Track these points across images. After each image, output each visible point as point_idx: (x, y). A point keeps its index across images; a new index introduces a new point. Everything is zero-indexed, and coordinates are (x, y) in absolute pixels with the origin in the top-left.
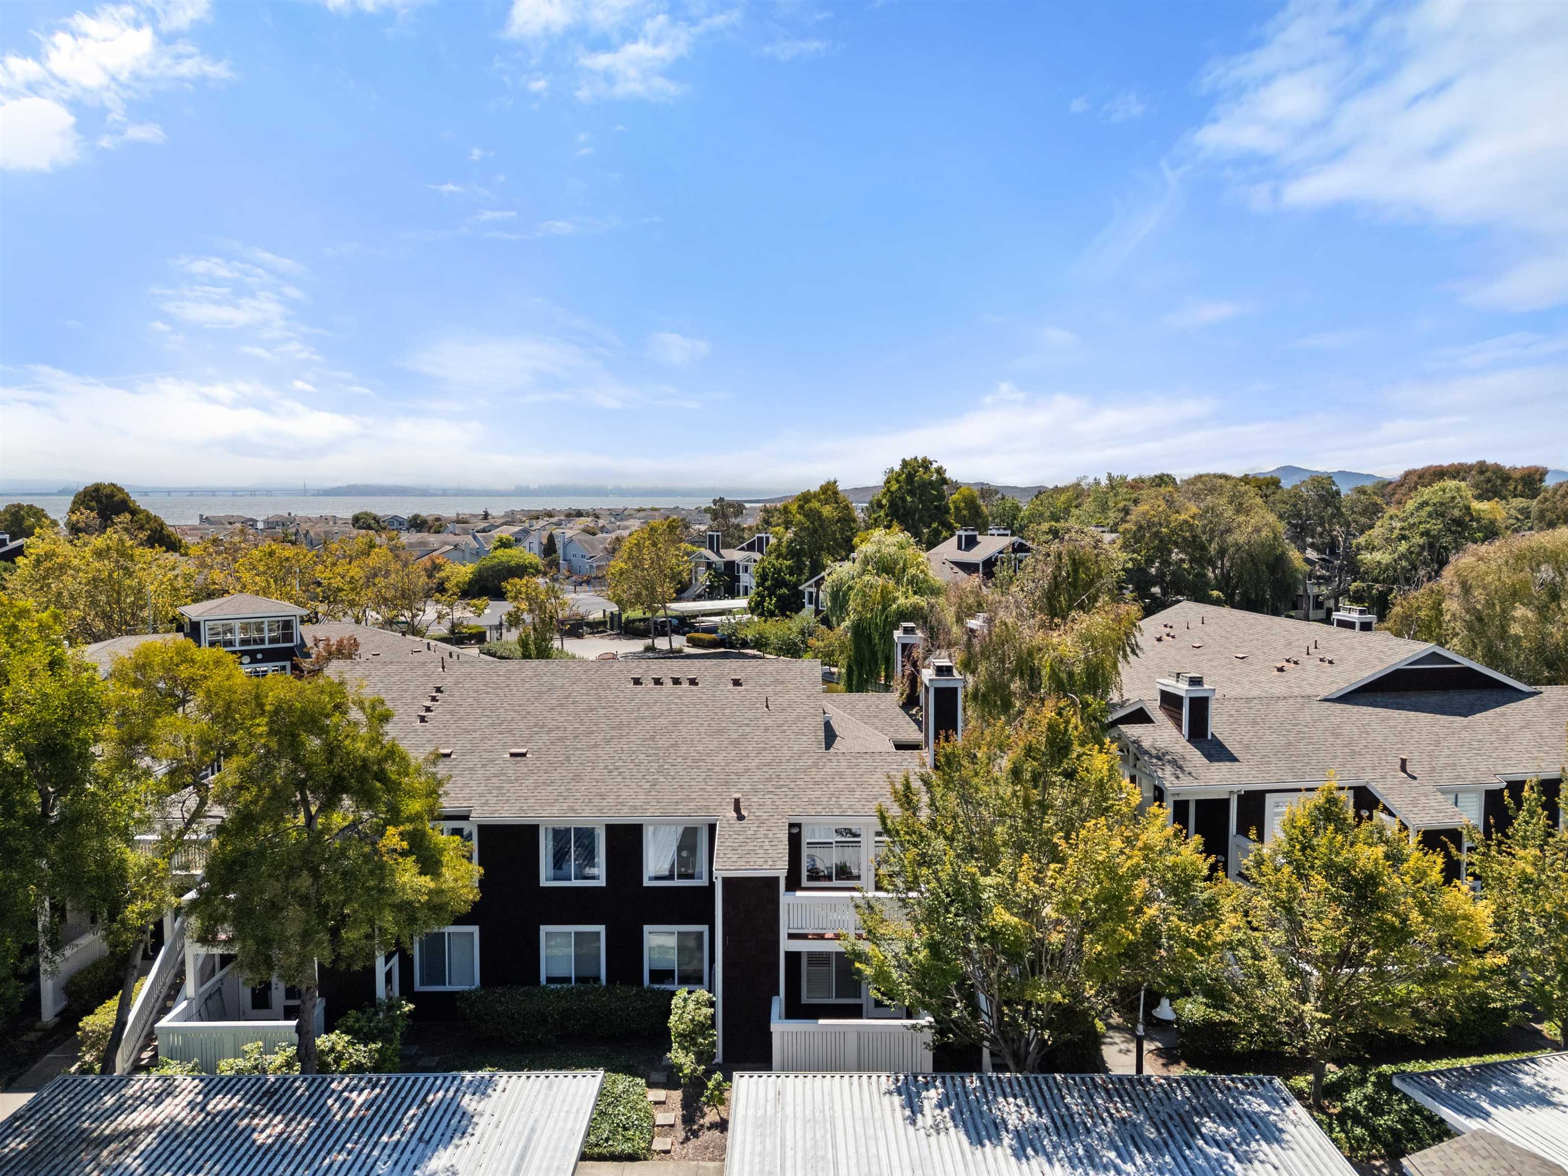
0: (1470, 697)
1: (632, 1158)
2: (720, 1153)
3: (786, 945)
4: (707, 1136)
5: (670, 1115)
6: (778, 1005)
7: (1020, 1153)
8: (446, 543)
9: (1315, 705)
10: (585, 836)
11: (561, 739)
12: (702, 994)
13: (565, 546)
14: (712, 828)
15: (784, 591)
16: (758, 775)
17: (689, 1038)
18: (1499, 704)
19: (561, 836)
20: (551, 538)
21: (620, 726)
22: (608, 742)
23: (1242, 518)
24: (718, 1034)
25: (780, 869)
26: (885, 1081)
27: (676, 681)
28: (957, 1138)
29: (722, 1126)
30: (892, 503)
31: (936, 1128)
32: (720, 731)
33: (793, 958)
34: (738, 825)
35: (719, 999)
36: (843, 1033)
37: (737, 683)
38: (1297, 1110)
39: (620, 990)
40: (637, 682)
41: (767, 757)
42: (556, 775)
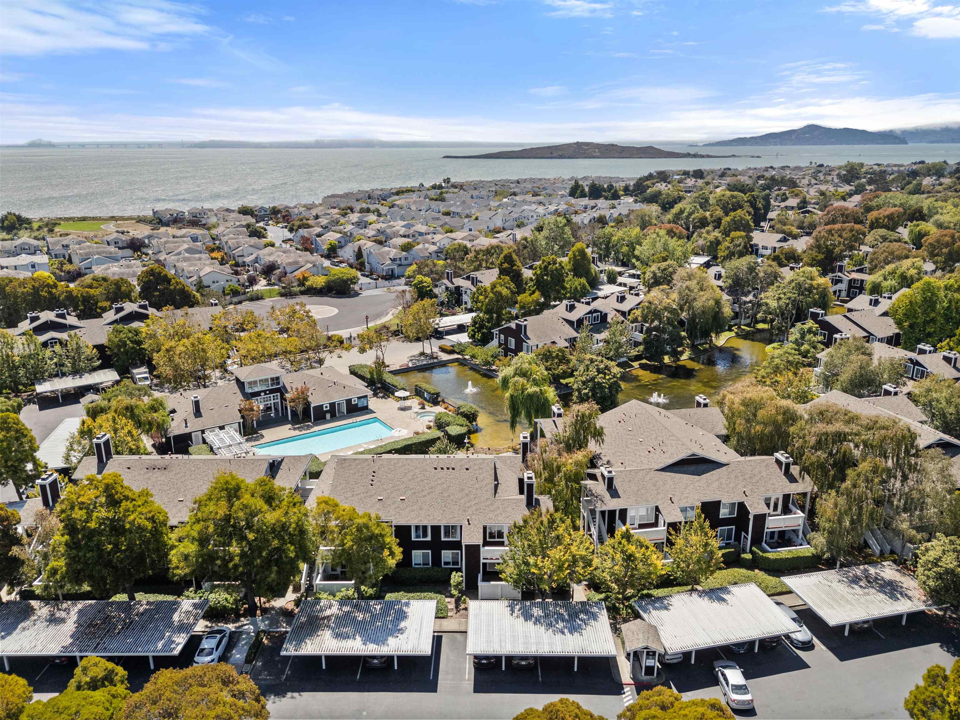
0: (704, 467)
1: (443, 618)
2: (466, 617)
3: (482, 561)
4: (462, 612)
5: (452, 606)
6: (480, 576)
7: (535, 624)
8: (307, 262)
9: (653, 473)
10: (425, 528)
11: (415, 493)
12: (460, 574)
13: (368, 256)
14: (461, 527)
15: (485, 330)
16: (474, 508)
17: (456, 587)
18: (713, 469)
19: (417, 527)
20: (360, 249)
21: (431, 488)
22: (429, 494)
23: (702, 293)
24: (464, 584)
25: (481, 542)
26: (506, 603)
27: (448, 469)
28: (522, 619)
29: (466, 609)
30: (537, 279)
31: (517, 617)
32: (462, 490)
33: (485, 565)
34: (469, 527)
35: (464, 575)
36: (497, 585)
37: (467, 469)
38: (605, 612)
39: (436, 568)
40: (436, 469)
41: (477, 501)
42: (414, 507)
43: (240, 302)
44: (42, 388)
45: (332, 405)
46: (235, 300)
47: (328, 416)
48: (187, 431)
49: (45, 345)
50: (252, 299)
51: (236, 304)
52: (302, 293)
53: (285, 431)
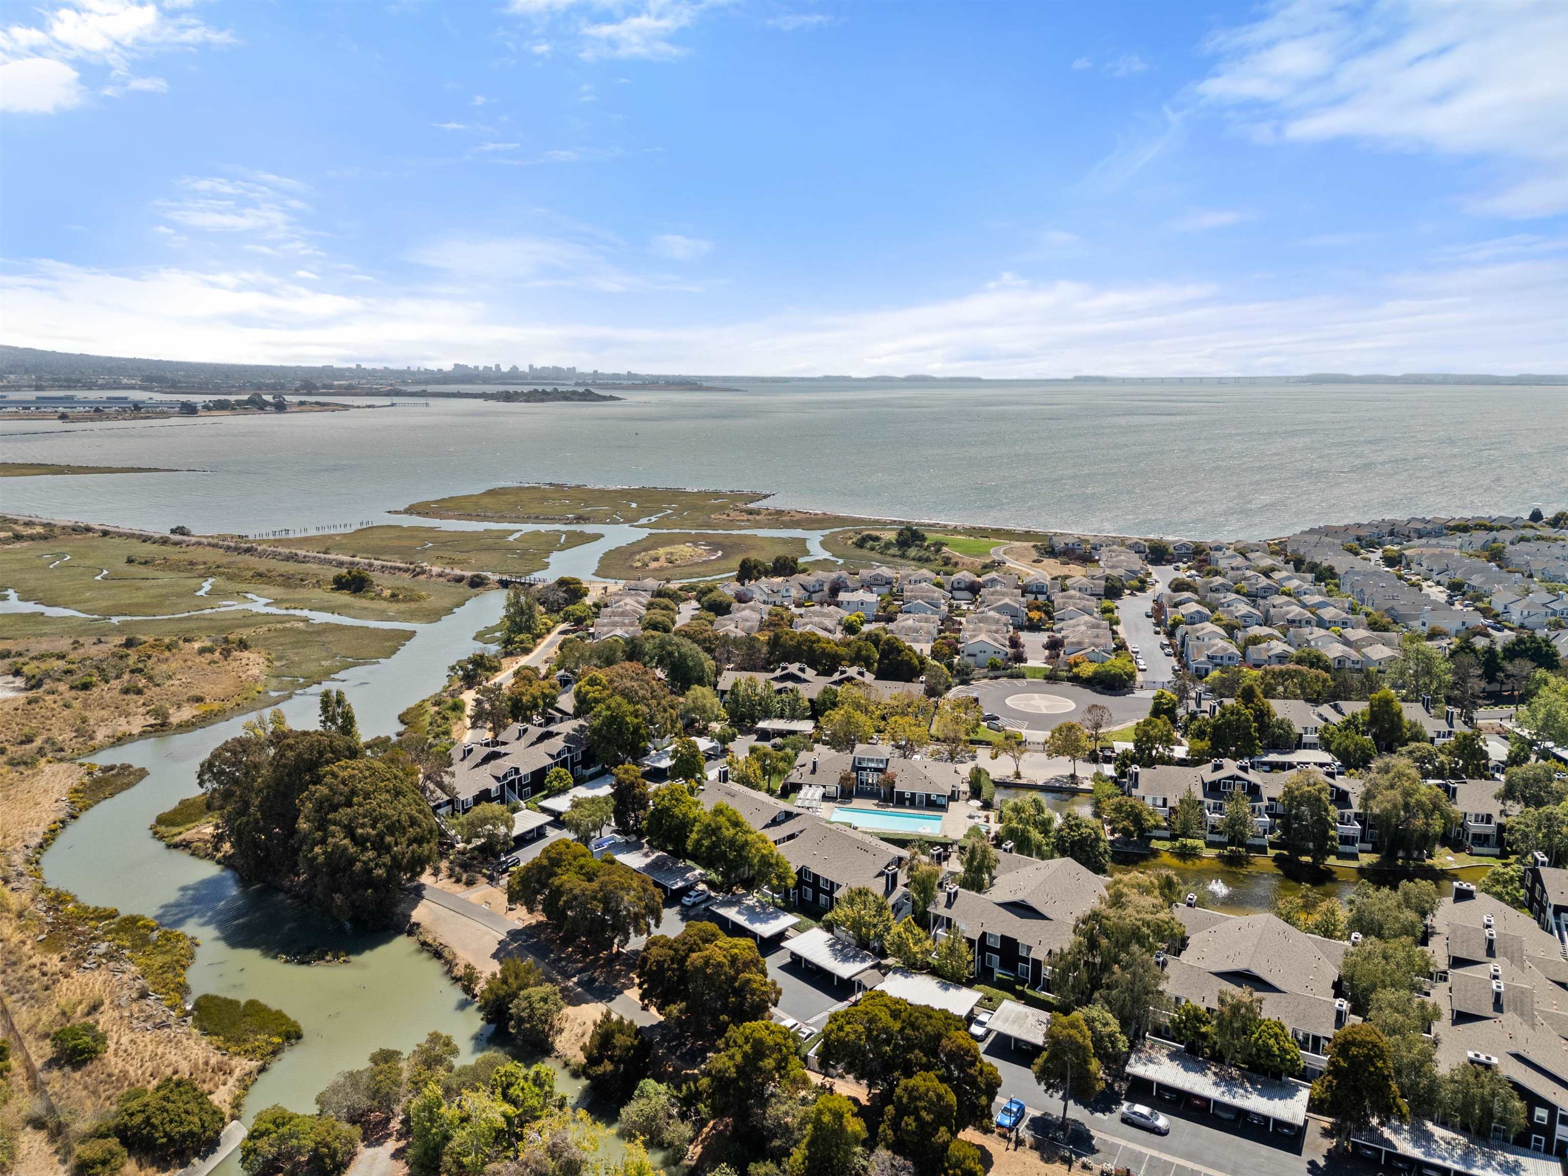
43: (996, 678)
44: (761, 725)
45: (913, 795)
46: (991, 674)
47: (907, 803)
48: (800, 782)
49: (779, 692)
50: (1011, 676)
51: (991, 679)
52: (1069, 679)
53: (870, 804)
